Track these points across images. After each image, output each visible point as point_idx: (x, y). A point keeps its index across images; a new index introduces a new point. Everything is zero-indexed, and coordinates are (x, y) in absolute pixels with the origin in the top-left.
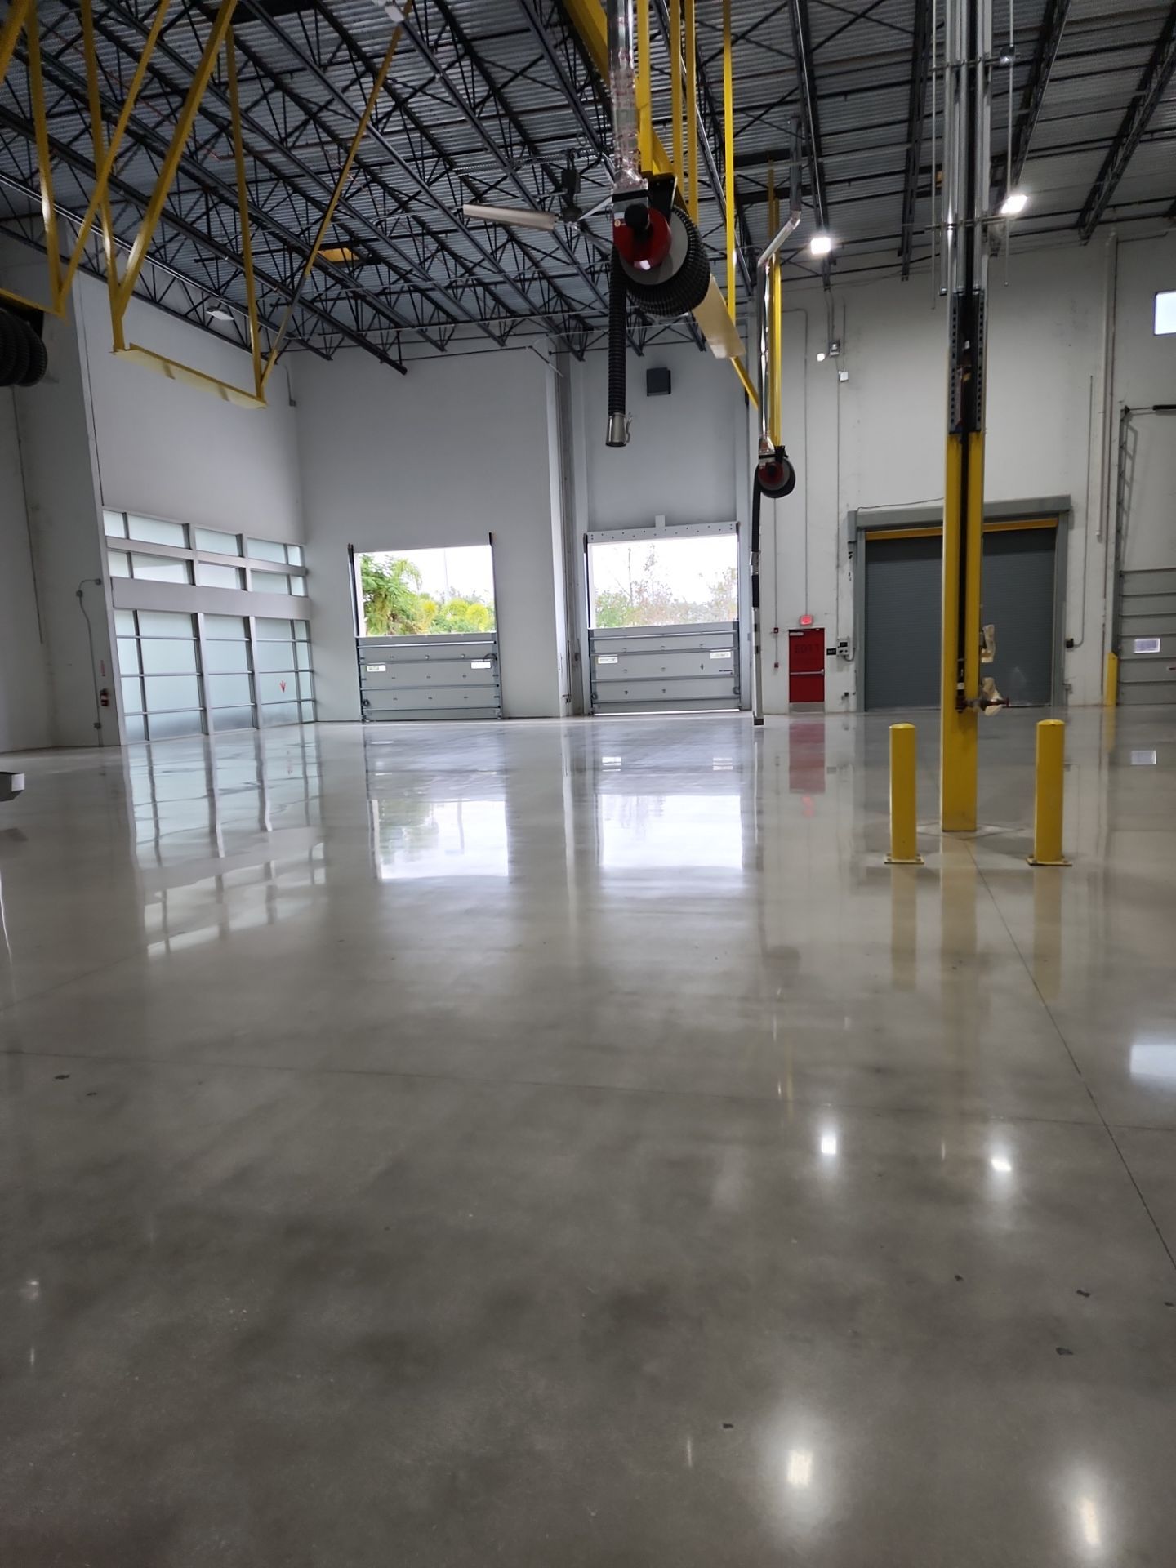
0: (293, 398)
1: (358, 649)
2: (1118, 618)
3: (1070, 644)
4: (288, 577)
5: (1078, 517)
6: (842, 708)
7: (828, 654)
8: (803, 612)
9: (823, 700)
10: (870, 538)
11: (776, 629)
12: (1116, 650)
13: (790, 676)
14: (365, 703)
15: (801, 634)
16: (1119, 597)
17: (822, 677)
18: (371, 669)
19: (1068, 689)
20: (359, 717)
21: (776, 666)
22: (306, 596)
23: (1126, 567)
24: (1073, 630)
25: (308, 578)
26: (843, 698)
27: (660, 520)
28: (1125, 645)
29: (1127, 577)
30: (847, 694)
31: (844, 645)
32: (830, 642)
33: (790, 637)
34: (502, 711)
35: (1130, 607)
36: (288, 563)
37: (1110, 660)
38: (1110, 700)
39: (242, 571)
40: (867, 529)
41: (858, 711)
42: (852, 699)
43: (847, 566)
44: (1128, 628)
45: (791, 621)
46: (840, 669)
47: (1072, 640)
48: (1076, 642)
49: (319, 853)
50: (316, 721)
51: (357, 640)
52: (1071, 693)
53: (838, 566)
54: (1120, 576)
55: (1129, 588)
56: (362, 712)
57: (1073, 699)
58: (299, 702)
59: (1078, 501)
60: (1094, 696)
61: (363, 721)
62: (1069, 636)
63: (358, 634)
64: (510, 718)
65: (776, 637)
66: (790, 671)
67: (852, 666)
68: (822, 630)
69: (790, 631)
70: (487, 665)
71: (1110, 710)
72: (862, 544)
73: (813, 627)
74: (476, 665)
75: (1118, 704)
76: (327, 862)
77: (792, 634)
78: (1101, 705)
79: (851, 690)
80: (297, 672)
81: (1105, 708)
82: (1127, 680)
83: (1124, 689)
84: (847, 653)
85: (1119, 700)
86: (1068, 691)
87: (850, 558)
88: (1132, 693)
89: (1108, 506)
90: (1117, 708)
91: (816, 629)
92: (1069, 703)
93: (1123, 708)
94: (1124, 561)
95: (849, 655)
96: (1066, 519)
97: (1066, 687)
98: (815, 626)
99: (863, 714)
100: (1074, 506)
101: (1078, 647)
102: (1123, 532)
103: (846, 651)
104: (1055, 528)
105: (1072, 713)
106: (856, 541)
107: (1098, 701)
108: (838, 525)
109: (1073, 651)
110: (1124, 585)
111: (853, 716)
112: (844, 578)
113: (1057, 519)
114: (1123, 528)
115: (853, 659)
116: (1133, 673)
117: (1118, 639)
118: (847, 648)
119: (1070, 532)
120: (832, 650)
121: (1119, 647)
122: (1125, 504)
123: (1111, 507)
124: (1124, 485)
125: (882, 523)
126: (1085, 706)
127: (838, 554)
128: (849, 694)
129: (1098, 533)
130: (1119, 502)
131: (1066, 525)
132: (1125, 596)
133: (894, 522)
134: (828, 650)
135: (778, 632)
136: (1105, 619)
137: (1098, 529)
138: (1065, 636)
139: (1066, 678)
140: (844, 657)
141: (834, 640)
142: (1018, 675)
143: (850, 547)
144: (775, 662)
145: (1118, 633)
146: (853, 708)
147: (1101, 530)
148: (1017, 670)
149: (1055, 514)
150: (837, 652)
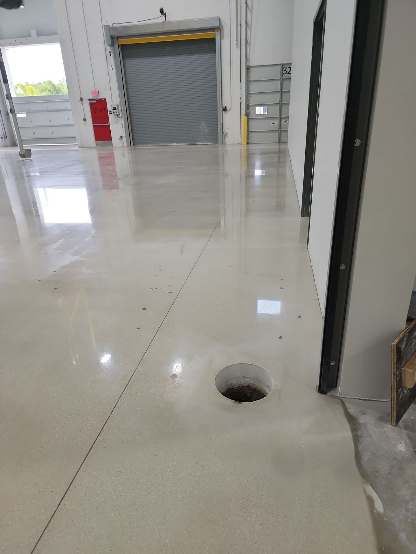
2: (248, 94)
3: (225, 109)
5: (226, 31)
6: (121, 145)
7: (110, 114)
8: (93, 89)
9: (112, 140)
10: (120, 44)
12: (247, 115)
13: (94, 126)
15: (95, 102)
16: (248, 82)
17: (109, 127)
19: (224, 136)
21: (85, 120)
23: (251, 64)
24: (226, 103)
26: (119, 139)
27: (33, 33)
28: (251, 111)
29: (251, 70)
30: (121, 137)
31: (115, 108)
32: (109, 108)
33: (90, 104)
35: (254, 88)
37: (244, 118)
38: (244, 141)
40: (118, 38)
41: (128, 146)
42: (124, 139)
43: (112, 60)
44: (253, 100)
45: (88, 95)
46: (117, 123)
47: (226, 107)
48: (228, 108)
52: (227, 137)
53: (106, 61)
54: (248, 68)
55: (253, 76)
57: (228, 140)
59: (225, 22)
60: (238, 140)
62: (224, 106)
65: (82, 103)
66: (93, 123)
67: (122, 121)
68: (105, 99)
69: (90, 100)
71: (244, 147)
72: (116, 46)
75: (248, 143)
77: (91, 102)
78: (241, 144)
79: (124, 135)
81: (243, 145)
82: (251, 130)
83: (251, 135)
84: (117, 114)
85: (248, 141)
86: (226, 136)
87: (111, 55)
88: (254, 137)
89: (240, 25)
90: (248, 145)
91: (102, 99)
92: (226, 142)
93: (250, 145)
94: (249, 60)
95: (119, 114)
96: (219, 33)
97: (224, 134)
98: (101, 97)
99: (133, 148)
100: (223, 24)
101: (229, 111)
102: (249, 42)
103: (116, 112)
104: (215, 38)
105: (228, 148)
106: (112, 45)
107: (239, 141)
108: (104, 35)
109: (227, 113)
110: (250, 74)
111: (126, 149)
112: (110, 68)
113: (214, 32)
114: (248, 39)
115: (122, 117)
116: (255, 126)
117: (248, 107)
118: (116, 110)
119: (222, 41)
120: (111, 111)
121: (248, 112)
122: (249, 23)
123: (242, 25)
124: (248, 11)
125: (124, 34)
126: (233, 144)
127: (106, 53)
128: (123, 137)
129: (235, 42)
130: (246, 22)
131: (219, 36)
132: (251, 81)
133: (130, 33)
134: (109, 111)
135: (82, 100)
136: (241, 95)
137: (235, 39)
138: (222, 105)
139: (224, 129)
140: (117, 115)
141: (111, 106)
142: (204, 127)
143: (109, 48)
144: (84, 118)
145: (248, 103)
146: (125, 144)
147: (237, 40)
148: (203, 124)
149: (213, 29)
150: (114, 112)
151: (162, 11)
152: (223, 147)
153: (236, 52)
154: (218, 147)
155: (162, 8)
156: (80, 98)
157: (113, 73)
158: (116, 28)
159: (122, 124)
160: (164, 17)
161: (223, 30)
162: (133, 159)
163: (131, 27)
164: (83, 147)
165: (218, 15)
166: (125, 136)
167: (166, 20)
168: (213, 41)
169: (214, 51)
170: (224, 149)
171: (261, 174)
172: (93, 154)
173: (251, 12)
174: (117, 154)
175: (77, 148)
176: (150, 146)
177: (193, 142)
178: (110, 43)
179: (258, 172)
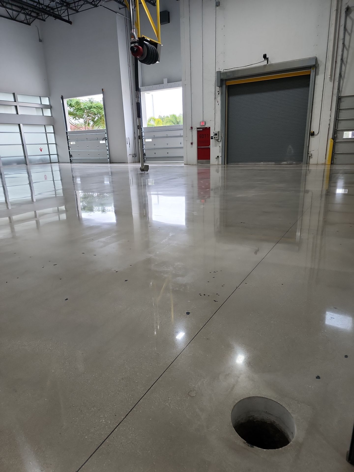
0: (41, 39)
1: (67, 136)
2: (337, 120)
3: (312, 134)
4: (42, 109)
5: (321, 68)
6: (216, 163)
7: (211, 139)
8: (201, 121)
9: (210, 159)
10: (227, 85)
11: (192, 128)
12: (334, 138)
13: (198, 148)
14: (71, 156)
15: (202, 130)
16: (338, 110)
17: (209, 149)
18: (71, 143)
19: (309, 156)
20: (70, 162)
21: (192, 144)
22: (52, 116)
23: (343, 94)
24: (315, 128)
25: (52, 109)
26: (216, 158)
27: (165, 81)
28: (339, 135)
29: (343, 100)
30: (218, 157)
31: (216, 134)
32: (212, 134)
33: (198, 131)
34: (110, 160)
35: (343, 115)
36: (41, 104)
37: (331, 142)
38: (328, 162)
39: (16, 107)
40: (226, 80)
41: (222, 164)
42: (220, 158)
43: (219, 98)
44: (341, 126)
45: (197, 125)
46: (216, 146)
47: (314, 132)
48: (316, 133)
49: (63, 208)
50: (59, 162)
51: (67, 132)
52: (312, 158)
53: (215, 98)
54: (339, 99)
55: (344, 105)
56: (70, 159)
57: (312, 161)
58: (50, 155)
59: (321, 59)
60: (322, 160)
61: (71, 162)
62: (312, 131)
63: (67, 130)
64: (113, 163)
65: (192, 131)
66: (198, 146)
67: (220, 144)
68: (210, 128)
69: (198, 128)
70: (104, 142)
71: (328, 167)
72: (224, 86)
73: (206, 127)
74: (101, 142)
75: (332, 164)
76: (66, 211)
77: (199, 130)
78: (325, 164)
79: (220, 155)
80: (48, 144)
81: (326, 166)
82: (337, 152)
83: (336, 156)
84: (217, 138)
85: (332, 161)
86: (310, 157)
87: (219, 94)
88: (339, 158)
89: (336, 62)
90: (332, 166)
91: (207, 127)
92: (310, 163)
93: (334, 166)
94: (342, 91)
95: (219, 139)
96: (314, 70)
97: (309, 155)
98: (207, 126)
99: (226, 166)
100: (319, 63)
101: (316, 136)
102: (343, 75)
103: (217, 137)
104: (310, 75)
105: (311, 168)
106: (221, 86)
107: (323, 162)
108: (215, 79)
109: (314, 137)
110: (341, 104)
111: (220, 166)
112: (217, 103)
113: (310, 70)
114: (343, 73)
115: (220, 141)
116: (341, 148)
117: (335, 132)
118: (217, 136)
119: (316, 77)
120: (213, 137)
121: (335, 136)
122: (345, 60)
123: (337, 62)
124: (345, 50)
125: (232, 77)
126: (317, 164)
127: (215, 93)
128: (219, 157)
129: (329, 76)
130: (342, 59)
131: (314, 73)
132: (341, 109)
133: (236, 76)
134: (211, 137)
135: (192, 129)
136: (330, 122)
137: (329, 74)
138: (310, 130)
139: (310, 150)
140: (217, 140)
141: (214, 132)
142: (290, 149)
143: (218, 89)
144: (191, 142)
145: (336, 128)
146: (220, 163)
147: (331, 75)
148: (290, 147)
149: (309, 67)
150: (215, 138)
151: (265, 56)
152: (307, 166)
153: (329, 85)
154: (302, 167)
155: (266, 54)
156: (191, 127)
157: (219, 108)
158: (226, 73)
159: (220, 147)
160: (266, 61)
161: (319, 67)
162: (224, 175)
163: (238, 71)
164: (187, 164)
165: (315, 56)
166: (221, 157)
167: (268, 63)
168: (308, 77)
169: (308, 85)
170: (307, 169)
171: (343, 193)
172: (195, 170)
173: (348, 50)
174: (213, 171)
175: (183, 165)
176: (241, 165)
177: (278, 161)
178: (219, 85)
179: (340, 191)
